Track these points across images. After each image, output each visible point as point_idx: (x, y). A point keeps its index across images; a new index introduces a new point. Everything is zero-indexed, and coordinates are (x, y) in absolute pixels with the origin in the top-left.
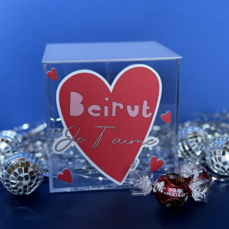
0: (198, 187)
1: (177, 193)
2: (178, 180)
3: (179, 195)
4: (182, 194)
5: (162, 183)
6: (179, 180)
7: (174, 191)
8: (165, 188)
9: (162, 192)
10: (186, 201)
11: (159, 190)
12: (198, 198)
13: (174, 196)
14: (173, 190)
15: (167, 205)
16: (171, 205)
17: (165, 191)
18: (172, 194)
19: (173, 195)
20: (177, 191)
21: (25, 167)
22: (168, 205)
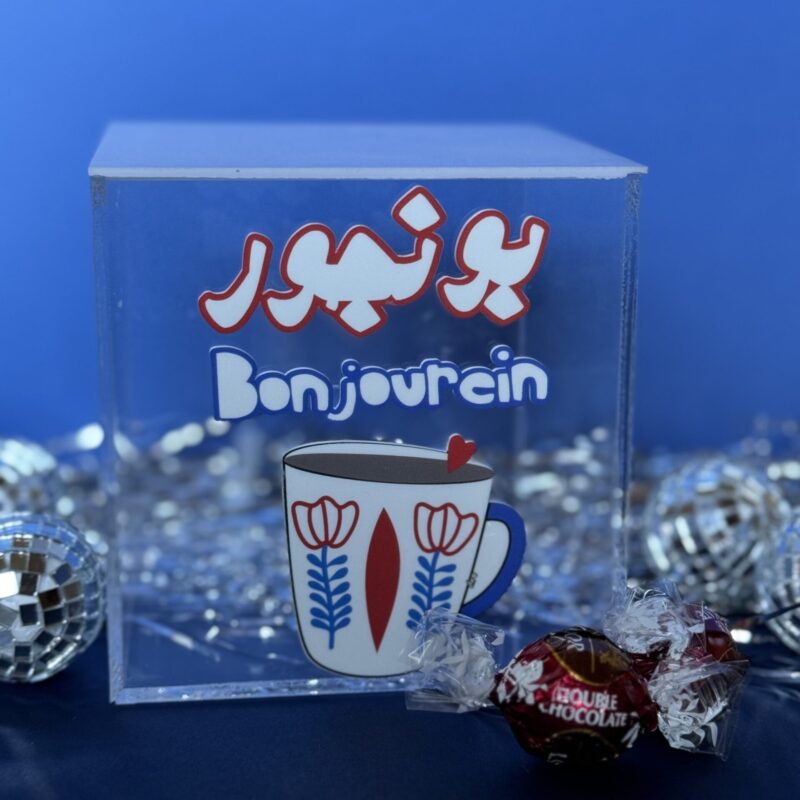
0: (684, 691)
1: (589, 709)
2: (601, 658)
3: (599, 720)
4: (612, 717)
5: (536, 667)
6: (604, 657)
7: (579, 703)
8: (544, 687)
9: (530, 700)
10: (630, 746)
11: (521, 694)
12: (684, 737)
13: (578, 720)
14: (576, 697)
15: (552, 755)
16: (565, 756)
17: (545, 697)
18: (568, 713)
19: (575, 716)
20: (590, 699)
21: (26, 571)
22: (553, 758)
